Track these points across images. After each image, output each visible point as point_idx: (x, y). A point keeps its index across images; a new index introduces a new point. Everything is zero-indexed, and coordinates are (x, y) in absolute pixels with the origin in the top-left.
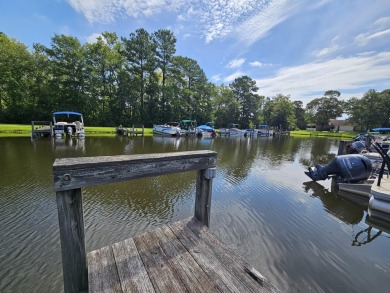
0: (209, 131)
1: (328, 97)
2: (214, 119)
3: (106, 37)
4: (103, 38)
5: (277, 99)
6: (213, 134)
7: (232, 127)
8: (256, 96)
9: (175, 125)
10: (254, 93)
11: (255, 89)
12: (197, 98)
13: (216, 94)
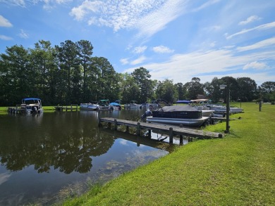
0: (117, 106)
1: (194, 81)
2: (121, 97)
3: (41, 43)
4: (39, 44)
5: (165, 82)
6: (120, 108)
7: (132, 103)
8: (150, 81)
9: (95, 103)
10: (149, 79)
11: (149, 76)
12: (109, 84)
13: (121, 80)
